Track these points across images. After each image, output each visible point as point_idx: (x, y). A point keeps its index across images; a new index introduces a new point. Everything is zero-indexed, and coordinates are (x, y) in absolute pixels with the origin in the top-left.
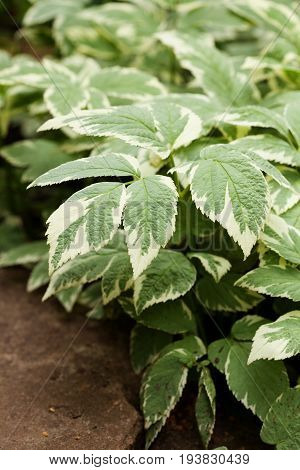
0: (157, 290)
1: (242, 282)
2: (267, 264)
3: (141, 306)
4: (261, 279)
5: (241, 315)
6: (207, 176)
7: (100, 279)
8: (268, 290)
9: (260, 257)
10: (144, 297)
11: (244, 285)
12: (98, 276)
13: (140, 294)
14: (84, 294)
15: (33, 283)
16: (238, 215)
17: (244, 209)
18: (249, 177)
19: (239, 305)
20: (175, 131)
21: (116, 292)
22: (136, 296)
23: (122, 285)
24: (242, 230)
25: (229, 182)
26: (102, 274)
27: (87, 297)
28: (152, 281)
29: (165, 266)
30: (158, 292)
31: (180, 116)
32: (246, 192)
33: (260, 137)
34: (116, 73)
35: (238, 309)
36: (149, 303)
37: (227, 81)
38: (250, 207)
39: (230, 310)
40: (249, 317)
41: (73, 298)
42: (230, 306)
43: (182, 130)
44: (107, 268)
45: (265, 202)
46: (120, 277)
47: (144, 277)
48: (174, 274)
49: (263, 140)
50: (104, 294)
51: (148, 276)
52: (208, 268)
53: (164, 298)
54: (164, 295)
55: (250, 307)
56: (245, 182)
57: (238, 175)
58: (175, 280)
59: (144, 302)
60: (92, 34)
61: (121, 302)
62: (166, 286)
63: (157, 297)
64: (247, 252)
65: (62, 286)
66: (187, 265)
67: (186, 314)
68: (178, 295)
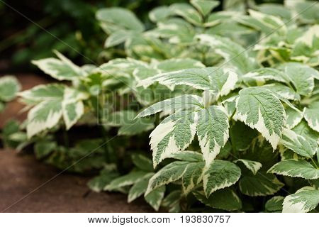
0: (217, 182)
1: (272, 170)
2: (286, 159)
3: (209, 192)
4: (284, 167)
5: (270, 197)
6: (246, 102)
7: (180, 179)
8: (289, 173)
9: (281, 155)
10: (210, 186)
11: (273, 172)
12: (179, 177)
13: (207, 185)
14: (165, 200)
15: (131, 197)
16: (267, 124)
17: (271, 121)
18: (272, 102)
19: (268, 191)
20: (221, 81)
21: (191, 186)
22: (205, 187)
23: (195, 182)
24: (271, 133)
25: (260, 105)
26: (181, 176)
27: (167, 201)
28: (214, 177)
29: (221, 168)
30: (218, 183)
31: (223, 73)
32: (271, 111)
33: (272, 85)
34: (173, 62)
35: (268, 193)
36: (213, 190)
37: (244, 61)
38: (274, 120)
39: (263, 195)
40: (275, 198)
41: (159, 202)
42: (262, 193)
43: (226, 81)
44: (184, 172)
45: (283, 117)
46: (193, 176)
47: (208, 175)
48: (227, 172)
49: (274, 86)
50: (184, 188)
51: (211, 174)
52: (248, 166)
53: (222, 186)
54: (222, 185)
55: (275, 191)
56: (270, 105)
57: (265, 101)
58: (228, 175)
59: (211, 190)
60: (149, 49)
61: (194, 194)
62: (223, 179)
63: (218, 186)
64: (275, 148)
65: (157, 186)
66: (234, 167)
67: (235, 198)
68: (231, 184)
